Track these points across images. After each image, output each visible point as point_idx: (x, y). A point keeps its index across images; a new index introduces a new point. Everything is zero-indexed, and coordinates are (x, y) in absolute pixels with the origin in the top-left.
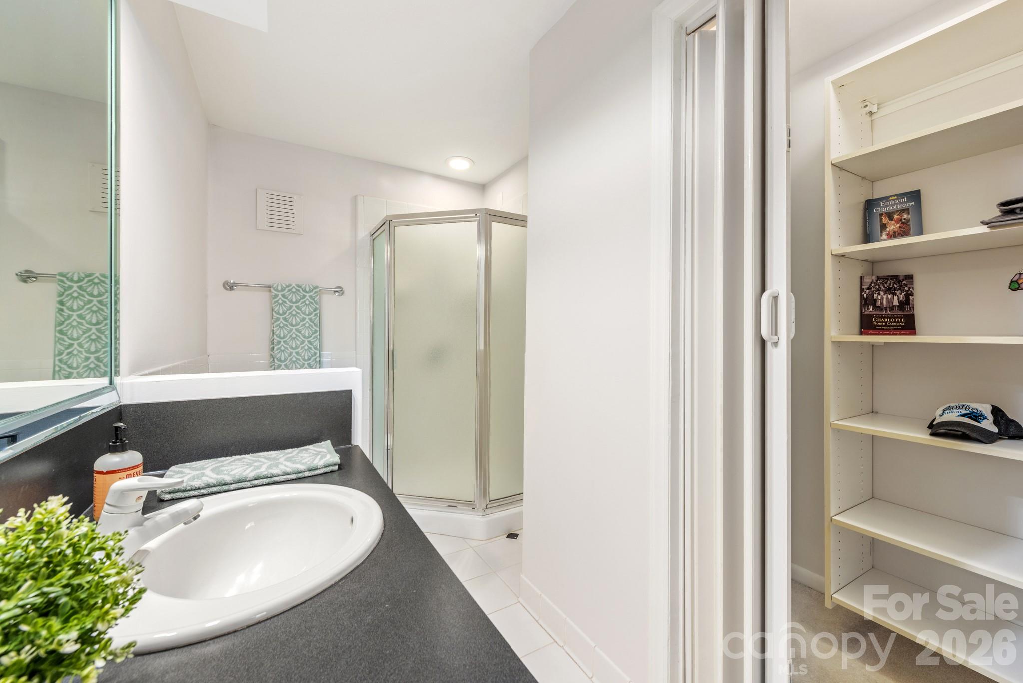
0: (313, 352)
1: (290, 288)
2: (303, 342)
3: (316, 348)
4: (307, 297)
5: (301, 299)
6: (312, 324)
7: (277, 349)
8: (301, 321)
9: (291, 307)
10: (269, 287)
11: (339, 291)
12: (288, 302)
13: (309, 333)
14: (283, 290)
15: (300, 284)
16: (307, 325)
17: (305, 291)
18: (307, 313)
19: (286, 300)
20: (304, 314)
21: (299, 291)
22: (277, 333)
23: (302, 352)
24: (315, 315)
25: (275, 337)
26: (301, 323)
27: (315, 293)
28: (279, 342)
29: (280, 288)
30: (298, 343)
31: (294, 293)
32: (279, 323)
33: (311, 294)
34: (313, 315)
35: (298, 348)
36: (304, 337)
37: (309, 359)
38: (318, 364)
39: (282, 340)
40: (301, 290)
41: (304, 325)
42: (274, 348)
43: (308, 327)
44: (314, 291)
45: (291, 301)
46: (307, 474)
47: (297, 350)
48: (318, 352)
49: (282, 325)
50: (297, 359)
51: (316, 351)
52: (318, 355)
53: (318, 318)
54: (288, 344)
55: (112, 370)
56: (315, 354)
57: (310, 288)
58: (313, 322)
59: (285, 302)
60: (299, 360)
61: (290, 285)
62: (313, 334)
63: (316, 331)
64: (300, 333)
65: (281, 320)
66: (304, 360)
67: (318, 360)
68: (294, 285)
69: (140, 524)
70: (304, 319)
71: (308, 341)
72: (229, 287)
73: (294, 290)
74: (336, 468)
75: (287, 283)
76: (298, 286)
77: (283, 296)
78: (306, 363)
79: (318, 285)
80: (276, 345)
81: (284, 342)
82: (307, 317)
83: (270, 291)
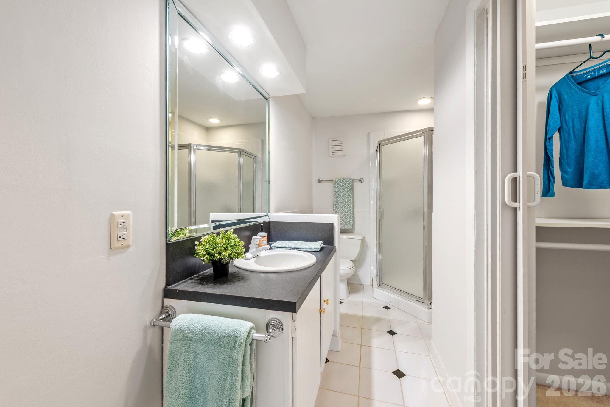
0: (349, 209)
1: (340, 180)
2: (345, 204)
3: (350, 207)
4: (347, 184)
5: (344, 185)
6: (349, 196)
7: (335, 207)
8: (344, 195)
9: (340, 189)
10: (332, 181)
11: (361, 180)
12: (339, 187)
13: (348, 200)
14: (337, 181)
15: (344, 178)
16: (347, 197)
17: (346, 181)
18: (347, 191)
19: (339, 186)
20: (346, 192)
21: (343, 181)
22: (335, 200)
23: (345, 209)
24: (350, 192)
25: (334, 202)
26: (344, 196)
27: (350, 182)
28: (336, 204)
29: (336, 181)
30: (343, 205)
31: (342, 182)
32: (336, 196)
33: (349, 182)
34: (349, 192)
35: (343, 207)
36: (346, 202)
37: (347, 212)
38: (351, 215)
39: (337, 203)
40: (344, 181)
41: (345, 196)
42: (334, 207)
43: (347, 198)
44: (350, 181)
45: (340, 186)
46: (309, 250)
47: (342, 208)
48: (351, 209)
49: (337, 197)
50: (342, 212)
51: (350, 209)
52: (351, 210)
53: (351, 194)
54: (339, 205)
55: (268, 211)
56: (350, 210)
57: (348, 179)
58: (349, 195)
59: (338, 187)
60: (343, 212)
61: (340, 179)
62: (349, 201)
63: (350, 200)
64: (344, 200)
65: (337, 194)
66: (345, 212)
67: (351, 213)
68: (342, 179)
69: (257, 248)
70: (345, 194)
71: (347, 204)
72: (319, 181)
73: (342, 181)
74: (319, 250)
75: (339, 178)
76: (343, 179)
77: (338, 184)
78: (346, 214)
79: (351, 178)
80: (335, 206)
81: (338, 204)
82: (347, 193)
83: (333, 182)
